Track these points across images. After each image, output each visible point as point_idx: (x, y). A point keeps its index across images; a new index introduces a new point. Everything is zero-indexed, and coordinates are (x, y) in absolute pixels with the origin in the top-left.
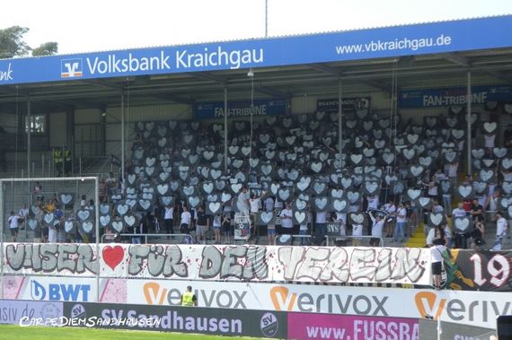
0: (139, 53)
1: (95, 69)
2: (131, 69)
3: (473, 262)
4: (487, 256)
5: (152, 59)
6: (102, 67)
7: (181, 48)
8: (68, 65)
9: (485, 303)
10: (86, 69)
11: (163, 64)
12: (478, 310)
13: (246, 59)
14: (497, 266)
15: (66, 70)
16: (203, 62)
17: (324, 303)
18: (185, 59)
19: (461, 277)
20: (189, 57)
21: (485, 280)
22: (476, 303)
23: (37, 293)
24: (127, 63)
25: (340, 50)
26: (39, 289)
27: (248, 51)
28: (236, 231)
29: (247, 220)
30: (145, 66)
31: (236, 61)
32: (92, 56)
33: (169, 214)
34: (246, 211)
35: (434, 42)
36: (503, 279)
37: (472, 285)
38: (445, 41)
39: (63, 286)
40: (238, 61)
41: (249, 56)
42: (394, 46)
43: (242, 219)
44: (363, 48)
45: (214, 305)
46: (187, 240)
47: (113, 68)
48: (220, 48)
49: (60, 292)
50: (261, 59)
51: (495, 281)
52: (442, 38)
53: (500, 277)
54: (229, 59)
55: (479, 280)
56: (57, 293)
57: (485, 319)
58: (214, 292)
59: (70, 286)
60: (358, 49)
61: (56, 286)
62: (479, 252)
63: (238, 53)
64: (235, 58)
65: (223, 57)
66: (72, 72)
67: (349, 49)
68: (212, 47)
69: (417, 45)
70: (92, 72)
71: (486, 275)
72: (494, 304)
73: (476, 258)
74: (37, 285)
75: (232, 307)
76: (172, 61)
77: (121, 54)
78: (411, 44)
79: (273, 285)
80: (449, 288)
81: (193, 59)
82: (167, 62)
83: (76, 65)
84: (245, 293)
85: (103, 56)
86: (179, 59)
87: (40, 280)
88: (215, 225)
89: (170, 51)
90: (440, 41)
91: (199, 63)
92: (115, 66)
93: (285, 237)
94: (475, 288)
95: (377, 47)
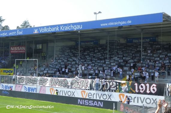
0: (52, 26)
1: (41, 31)
2: (50, 31)
3: (135, 85)
4: (139, 84)
5: (55, 28)
6: (43, 31)
7: (62, 25)
8: (35, 30)
9: (138, 98)
10: (39, 31)
11: (57, 29)
12: (136, 99)
13: (78, 28)
14: (142, 87)
15: (35, 31)
16: (67, 29)
17: (95, 95)
18: (63, 28)
19: (132, 90)
20: (64, 27)
21: (138, 91)
22: (135, 97)
23: (25, 90)
24: (49, 29)
25: (102, 25)
26: (26, 88)
27: (78, 26)
28: (78, 75)
29: (81, 72)
30: (53, 30)
31: (75, 28)
32: (41, 27)
33: (63, 70)
34: (81, 69)
35: (127, 22)
36: (143, 91)
37: (135, 92)
38: (130, 22)
39: (31, 88)
40: (76, 28)
41: (78, 27)
42: (116, 23)
43: (80, 72)
44: (108, 24)
45: (67, 95)
46: (66, 77)
47: (45, 30)
48: (71, 25)
49: (30, 89)
50: (81, 28)
51: (141, 91)
52: (129, 21)
53: (142, 90)
54: (73, 28)
55: (137, 91)
56: (29, 89)
57: (138, 102)
58: (67, 91)
59: (33, 88)
60: (106, 24)
61: (29, 88)
62: (137, 83)
63: (76, 26)
64: (75, 27)
65: (72, 27)
66: (36, 32)
67: (104, 25)
68: (69, 24)
69: (122, 23)
70: (41, 32)
71: (139, 89)
72: (140, 98)
73: (136, 84)
74: (25, 87)
75: (71, 96)
76: (59, 29)
77: (47, 27)
78: (120, 23)
79: (82, 90)
80: (128, 93)
81: (65, 28)
82: (58, 29)
83: (37, 30)
84: (75, 92)
85: (43, 27)
86: (61, 28)
87: (26, 86)
88: (74, 73)
89: (59, 26)
90: (128, 22)
91: (66, 29)
92: (46, 30)
93: (90, 77)
94: (136, 93)
95: (111, 24)
